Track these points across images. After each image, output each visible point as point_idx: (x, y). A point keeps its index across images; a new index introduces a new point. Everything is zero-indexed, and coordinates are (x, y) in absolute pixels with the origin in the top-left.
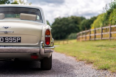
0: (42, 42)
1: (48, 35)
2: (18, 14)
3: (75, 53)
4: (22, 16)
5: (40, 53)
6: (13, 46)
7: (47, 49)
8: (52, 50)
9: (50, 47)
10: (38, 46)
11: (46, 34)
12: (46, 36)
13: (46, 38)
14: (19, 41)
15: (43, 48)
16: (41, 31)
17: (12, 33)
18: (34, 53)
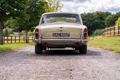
0: (82, 36)
1: (86, 32)
2: (61, 17)
3: (101, 46)
4: (67, 20)
5: (81, 42)
6: (65, 38)
7: (85, 40)
8: (88, 41)
9: (86, 39)
10: (80, 38)
11: (84, 31)
12: (85, 32)
13: (84, 34)
14: (69, 36)
15: (83, 39)
16: (81, 29)
17: (64, 31)
18: (77, 43)
